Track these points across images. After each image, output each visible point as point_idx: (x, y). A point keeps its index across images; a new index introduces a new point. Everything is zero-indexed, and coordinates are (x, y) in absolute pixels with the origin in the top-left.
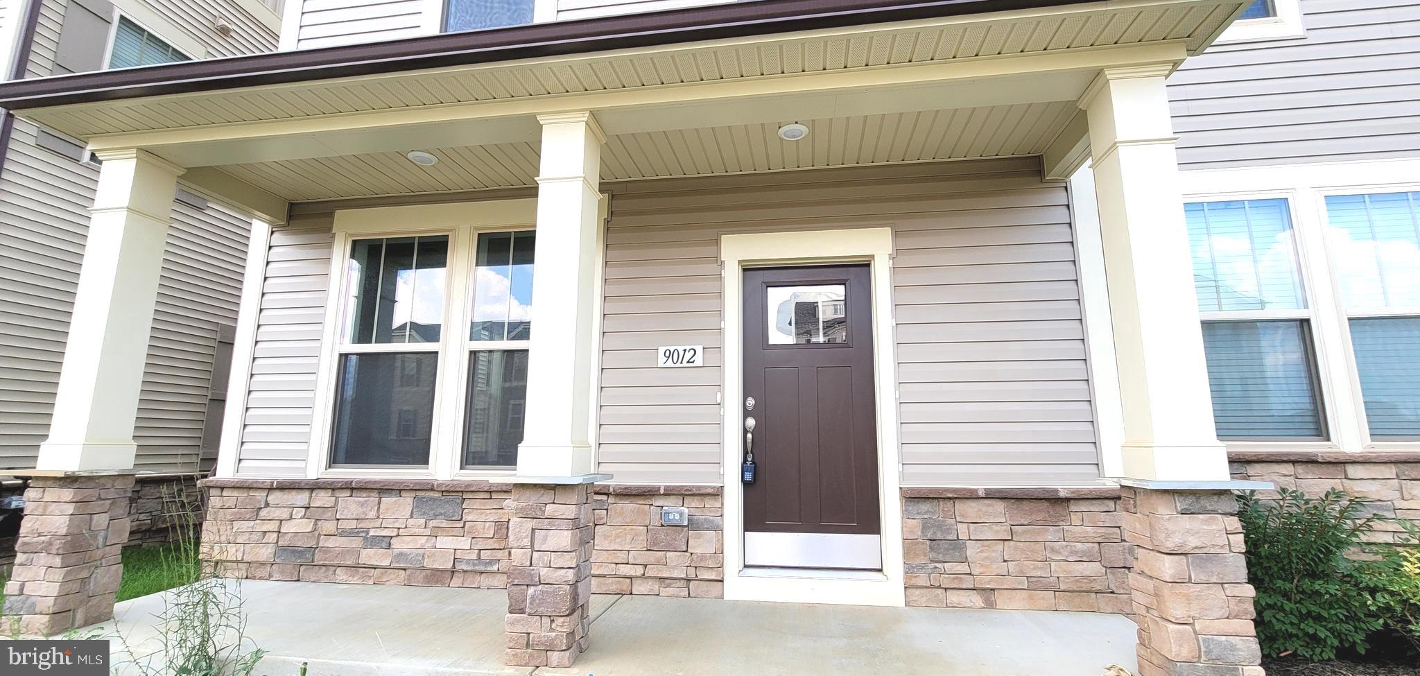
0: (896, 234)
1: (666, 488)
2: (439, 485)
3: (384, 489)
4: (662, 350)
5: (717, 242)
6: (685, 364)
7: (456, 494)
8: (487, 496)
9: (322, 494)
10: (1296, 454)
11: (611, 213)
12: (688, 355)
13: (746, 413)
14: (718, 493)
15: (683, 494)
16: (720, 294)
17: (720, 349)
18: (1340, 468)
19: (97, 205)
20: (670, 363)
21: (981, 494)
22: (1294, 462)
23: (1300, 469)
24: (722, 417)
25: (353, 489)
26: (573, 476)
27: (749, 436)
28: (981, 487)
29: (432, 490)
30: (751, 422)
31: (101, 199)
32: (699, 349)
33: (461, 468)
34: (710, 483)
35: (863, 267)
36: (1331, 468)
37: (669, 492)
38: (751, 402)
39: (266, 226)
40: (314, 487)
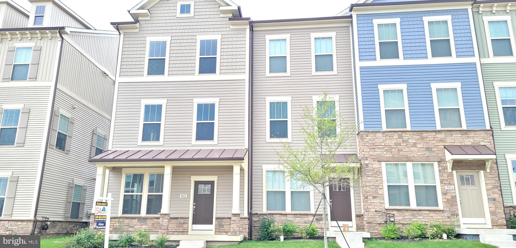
0: (218, 177)
1: (180, 217)
2: (143, 217)
3: (133, 218)
4: (180, 195)
5: (190, 177)
6: (184, 197)
7: (145, 219)
8: (151, 219)
9: (121, 219)
10: (280, 213)
11: (173, 171)
12: (185, 196)
13: (194, 205)
14: (188, 218)
15: (183, 218)
16: (190, 186)
17: (190, 195)
18: (286, 215)
19: (97, 174)
20: (182, 197)
21: (226, 218)
22: (280, 214)
23: (281, 215)
24: (189, 206)
25: (127, 218)
26: (168, 213)
27: (194, 209)
28: (226, 217)
29: (141, 218)
30: (194, 207)
31: (98, 173)
32: (186, 195)
33: (146, 214)
34: (187, 217)
35: (213, 182)
36: (285, 215)
37: (181, 218)
38: (195, 204)
39: (109, 170)
40: (120, 218)
